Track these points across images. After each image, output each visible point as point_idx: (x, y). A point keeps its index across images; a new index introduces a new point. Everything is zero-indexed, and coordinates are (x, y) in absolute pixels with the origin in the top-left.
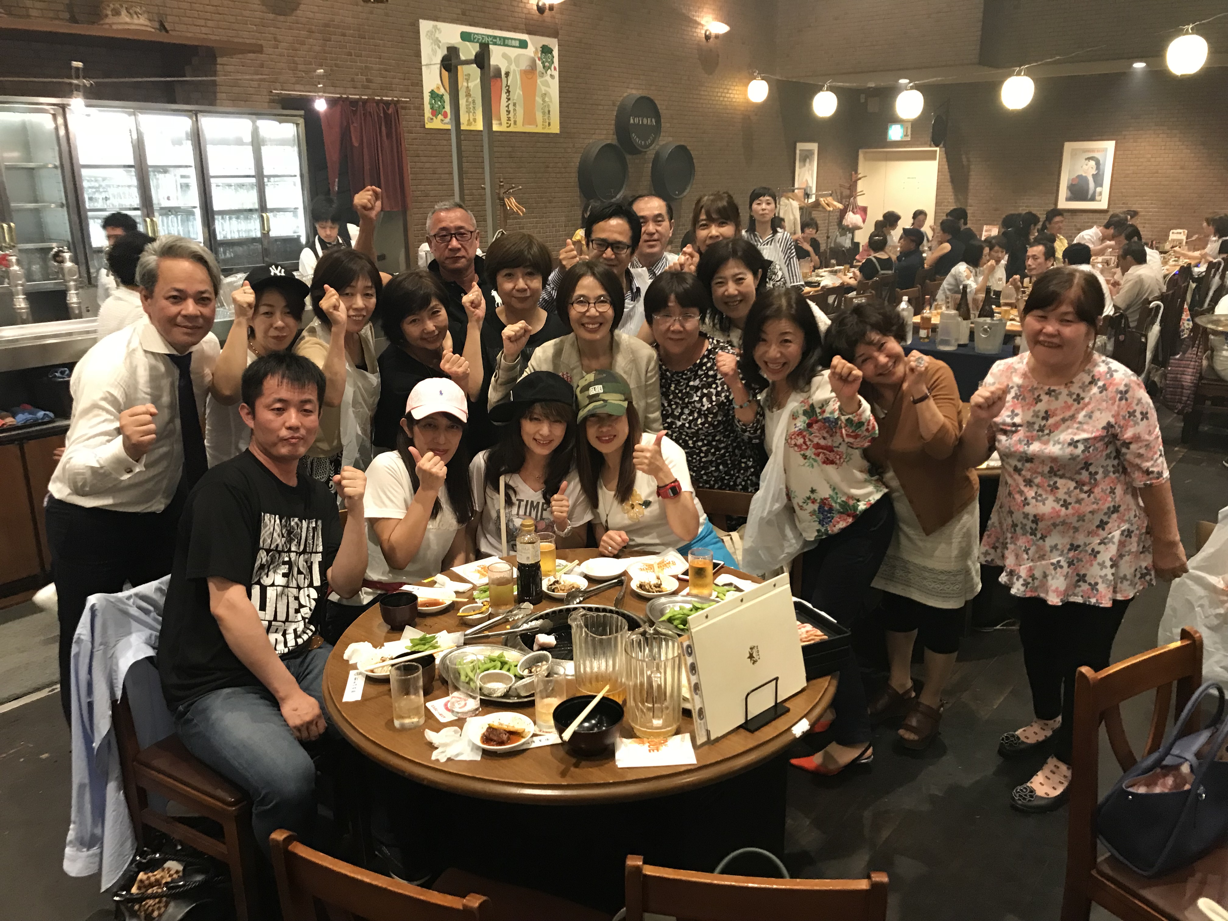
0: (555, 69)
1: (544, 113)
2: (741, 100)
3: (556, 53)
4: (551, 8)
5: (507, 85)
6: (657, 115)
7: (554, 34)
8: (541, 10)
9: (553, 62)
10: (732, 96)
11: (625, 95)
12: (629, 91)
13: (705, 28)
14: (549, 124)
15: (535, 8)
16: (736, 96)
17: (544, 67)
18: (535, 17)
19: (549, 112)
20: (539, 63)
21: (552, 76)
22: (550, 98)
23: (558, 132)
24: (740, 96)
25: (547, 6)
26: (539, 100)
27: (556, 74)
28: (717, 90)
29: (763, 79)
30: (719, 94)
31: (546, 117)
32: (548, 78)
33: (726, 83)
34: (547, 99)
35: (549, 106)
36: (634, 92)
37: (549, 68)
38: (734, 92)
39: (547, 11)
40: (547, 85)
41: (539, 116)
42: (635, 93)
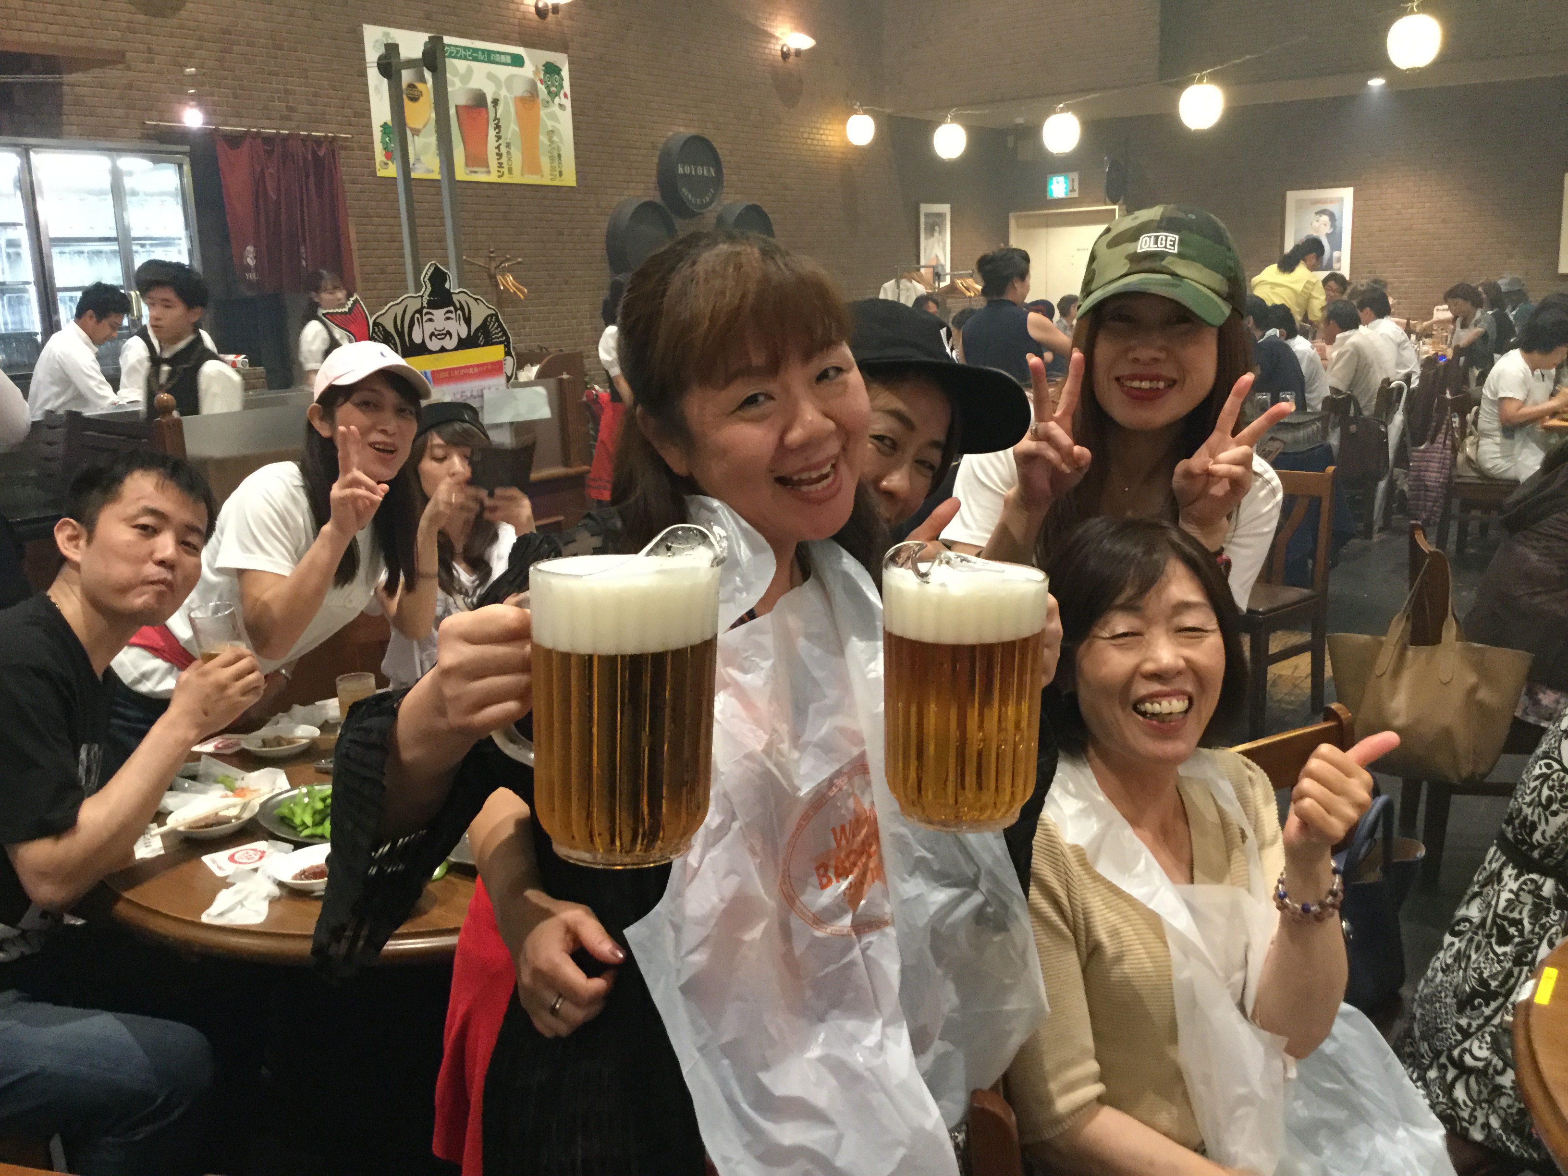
0: (566, 96)
1: (552, 158)
2: (838, 144)
3: (565, 73)
4: (556, 9)
5: (496, 119)
6: (717, 164)
7: (562, 47)
8: (541, 13)
9: (562, 87)
10: (824, 137)
11: (671, 133)
12: (676, 129)
13: (781, 43)
14: (561, 173)
15: (533, 10)
16: (830, 138)
17: (549, 92)
18: (534, 24)
19: (559, 156)
20: (541, 88)
21: (561, 106)
22: (560, 137)
23: (574, 184)
24: (837, 138)
25: (550, 7)
26: (543, 139)
27: (568, 103)
28: (802, 129)
29: (866, 112)
30: (806, 135)
31: (556, 164)
32: (556, 108)
33: (814, 119)
34: (555, 138)
35: (559, 148)
36: (682, 129)
37: (557, 94)
38: (827, 132)
39: (550, 14)
40: (553, 117)
41: (545, 162)
42: (685, 131)
